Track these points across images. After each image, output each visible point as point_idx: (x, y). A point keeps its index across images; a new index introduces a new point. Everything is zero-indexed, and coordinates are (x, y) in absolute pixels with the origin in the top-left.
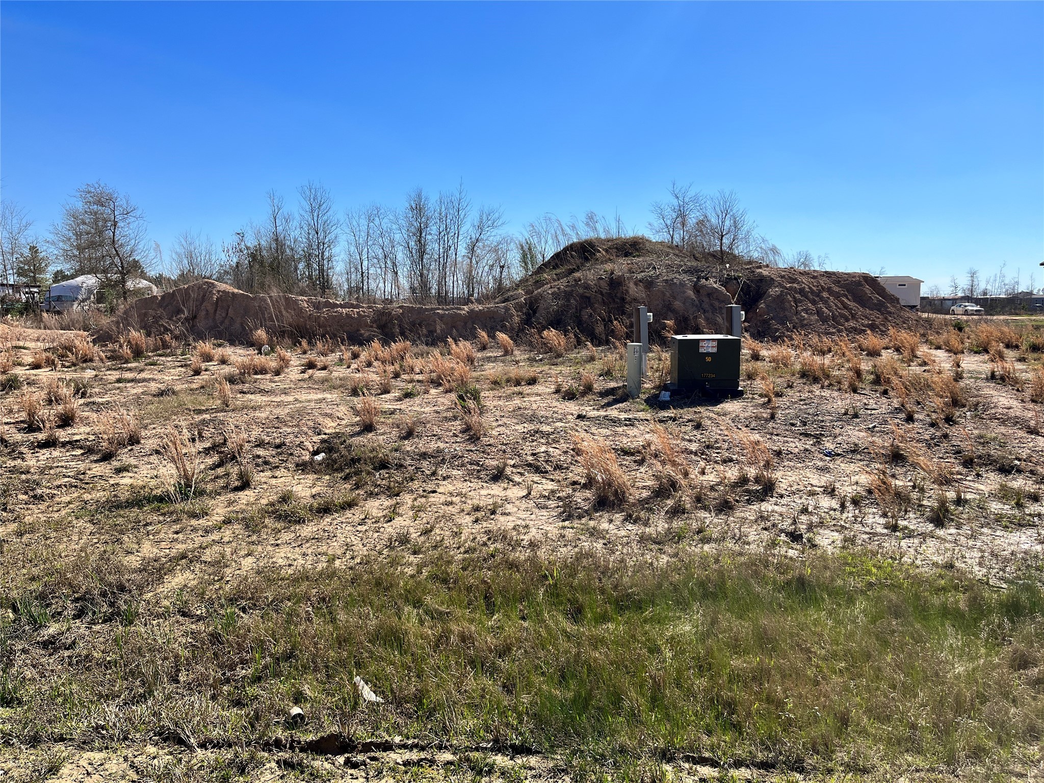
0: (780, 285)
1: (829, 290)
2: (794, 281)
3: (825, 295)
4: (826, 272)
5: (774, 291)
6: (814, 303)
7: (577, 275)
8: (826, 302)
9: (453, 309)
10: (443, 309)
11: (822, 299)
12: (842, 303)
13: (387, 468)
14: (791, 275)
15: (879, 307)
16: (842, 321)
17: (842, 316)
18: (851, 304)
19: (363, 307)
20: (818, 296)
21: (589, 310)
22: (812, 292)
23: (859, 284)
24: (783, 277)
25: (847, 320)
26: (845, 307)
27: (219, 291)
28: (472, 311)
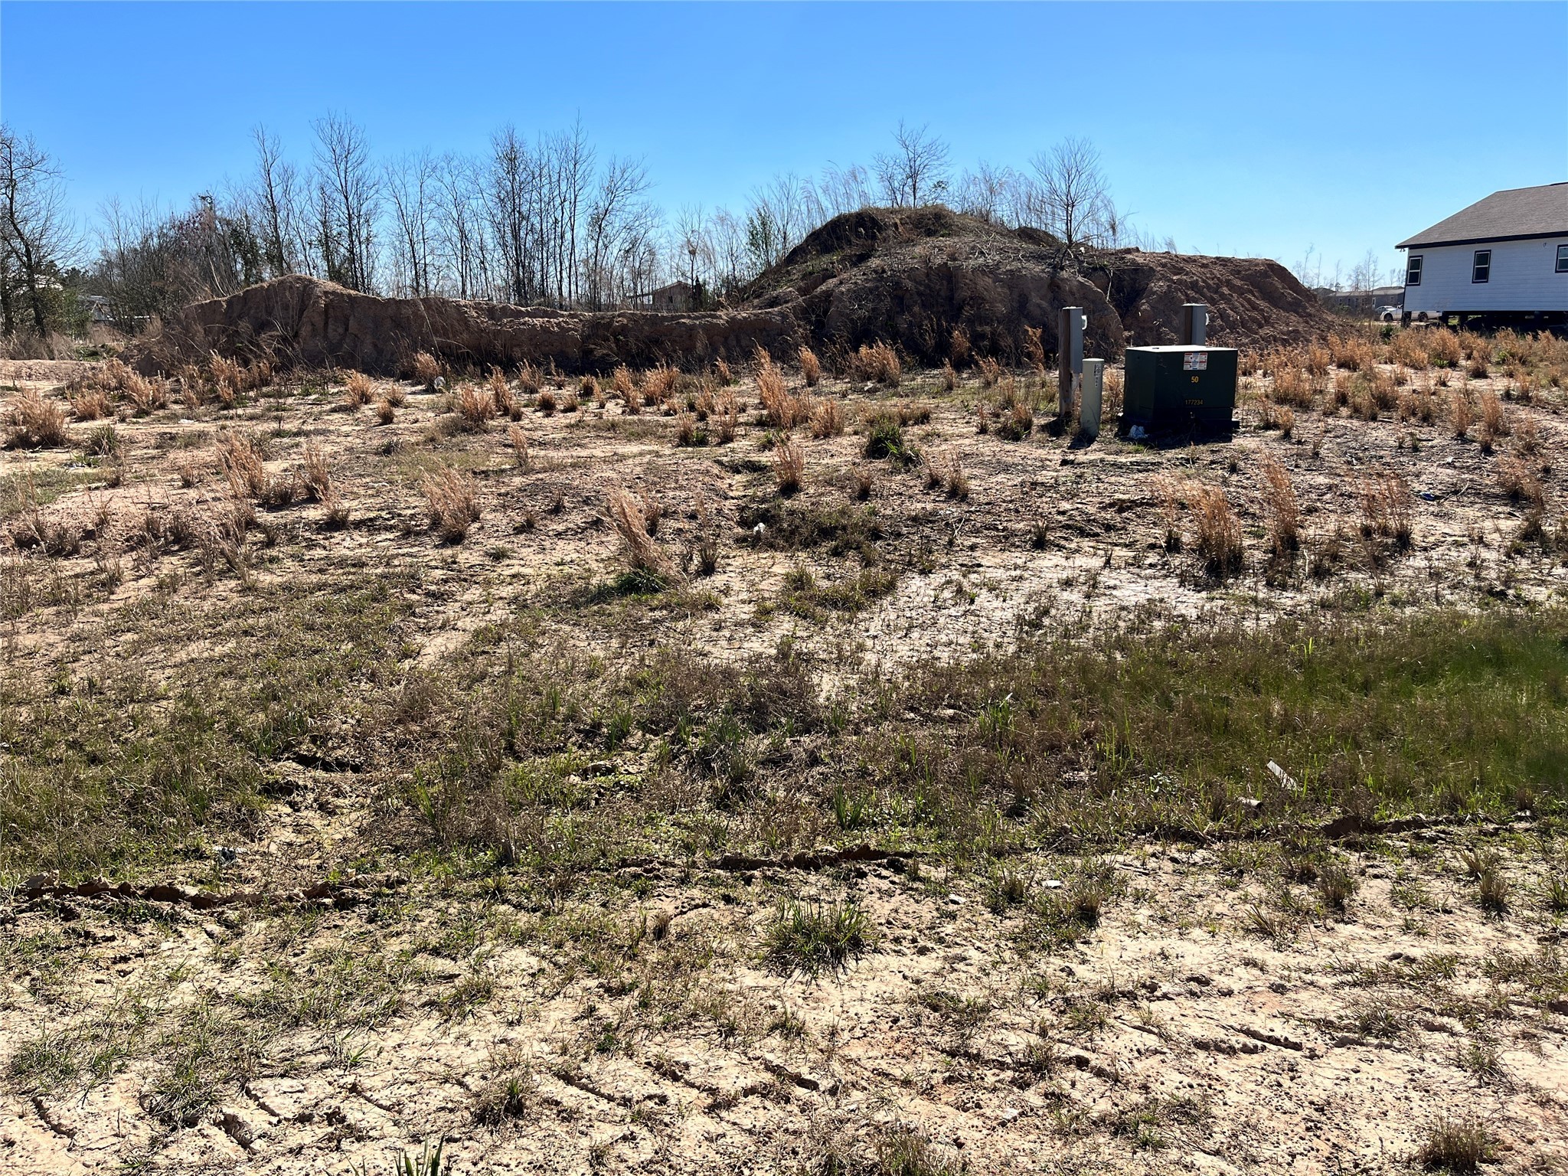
0: (1164, 278)
1: (1228, 283)
2: (1179, 271)
3: (1225, 290)
4: (1217, 258)
5: (1158, 286)
6: (1213, 302)
7: (874, 263)
8: (1227, 299)
9: (704, 317)
10: (689, 317)
11: (1223, 296)
12: (1249, 301)
13: (880, 538)
14: (1174, 264)
15: (1295, 307)
16: (1254, 327)
17: (1254, 320)
18: (1262, 304)
19: (562, 316)
20: (1216, 292)
21: (907, 316)
22: (1208, 287)
23: (1265, 274)
24: (1164, 265)
25: (1261, 326)
26: (1255, 307)
27: (326, 293)
28: (733, 319)
